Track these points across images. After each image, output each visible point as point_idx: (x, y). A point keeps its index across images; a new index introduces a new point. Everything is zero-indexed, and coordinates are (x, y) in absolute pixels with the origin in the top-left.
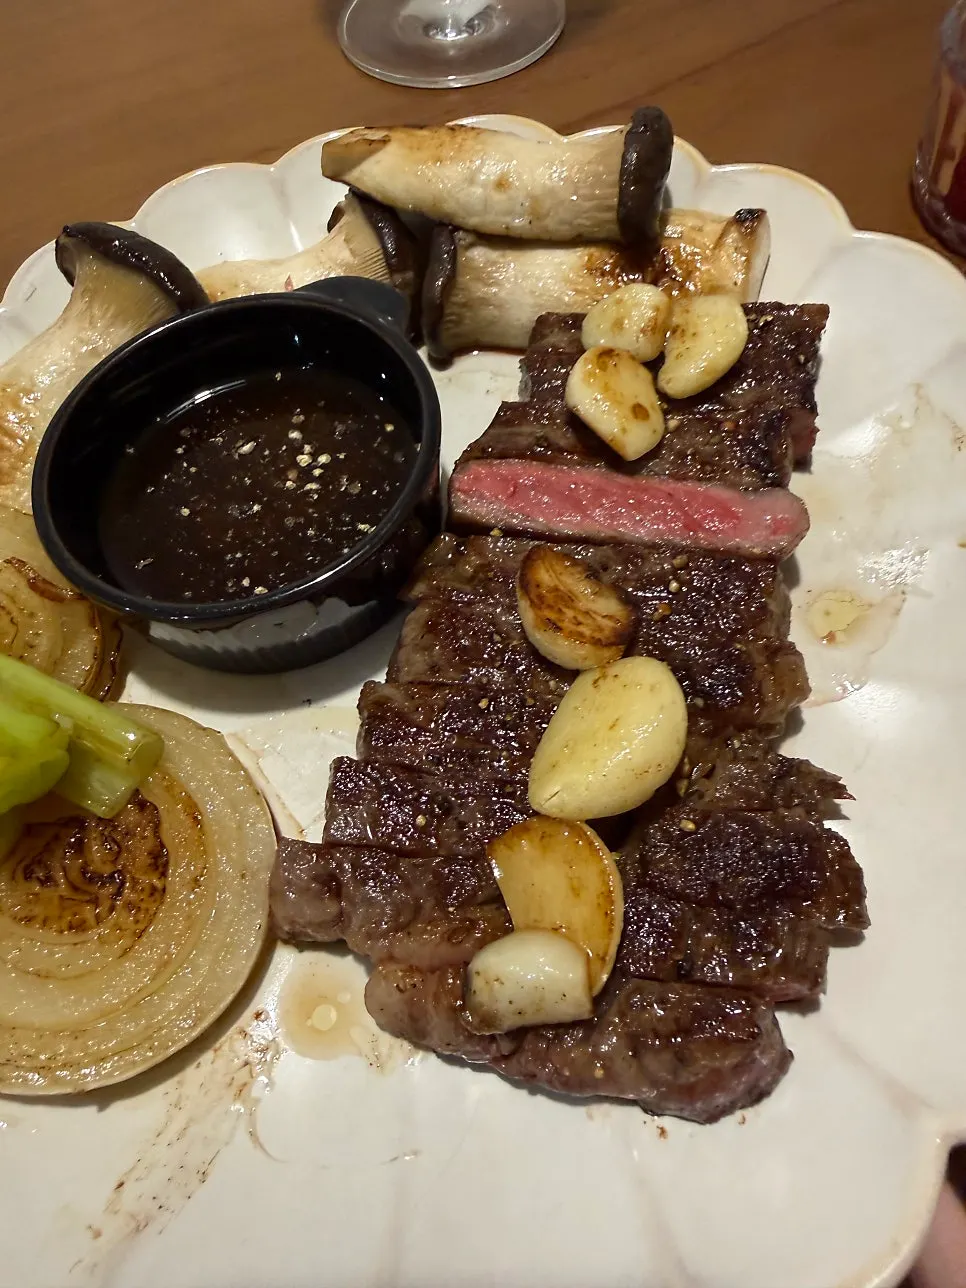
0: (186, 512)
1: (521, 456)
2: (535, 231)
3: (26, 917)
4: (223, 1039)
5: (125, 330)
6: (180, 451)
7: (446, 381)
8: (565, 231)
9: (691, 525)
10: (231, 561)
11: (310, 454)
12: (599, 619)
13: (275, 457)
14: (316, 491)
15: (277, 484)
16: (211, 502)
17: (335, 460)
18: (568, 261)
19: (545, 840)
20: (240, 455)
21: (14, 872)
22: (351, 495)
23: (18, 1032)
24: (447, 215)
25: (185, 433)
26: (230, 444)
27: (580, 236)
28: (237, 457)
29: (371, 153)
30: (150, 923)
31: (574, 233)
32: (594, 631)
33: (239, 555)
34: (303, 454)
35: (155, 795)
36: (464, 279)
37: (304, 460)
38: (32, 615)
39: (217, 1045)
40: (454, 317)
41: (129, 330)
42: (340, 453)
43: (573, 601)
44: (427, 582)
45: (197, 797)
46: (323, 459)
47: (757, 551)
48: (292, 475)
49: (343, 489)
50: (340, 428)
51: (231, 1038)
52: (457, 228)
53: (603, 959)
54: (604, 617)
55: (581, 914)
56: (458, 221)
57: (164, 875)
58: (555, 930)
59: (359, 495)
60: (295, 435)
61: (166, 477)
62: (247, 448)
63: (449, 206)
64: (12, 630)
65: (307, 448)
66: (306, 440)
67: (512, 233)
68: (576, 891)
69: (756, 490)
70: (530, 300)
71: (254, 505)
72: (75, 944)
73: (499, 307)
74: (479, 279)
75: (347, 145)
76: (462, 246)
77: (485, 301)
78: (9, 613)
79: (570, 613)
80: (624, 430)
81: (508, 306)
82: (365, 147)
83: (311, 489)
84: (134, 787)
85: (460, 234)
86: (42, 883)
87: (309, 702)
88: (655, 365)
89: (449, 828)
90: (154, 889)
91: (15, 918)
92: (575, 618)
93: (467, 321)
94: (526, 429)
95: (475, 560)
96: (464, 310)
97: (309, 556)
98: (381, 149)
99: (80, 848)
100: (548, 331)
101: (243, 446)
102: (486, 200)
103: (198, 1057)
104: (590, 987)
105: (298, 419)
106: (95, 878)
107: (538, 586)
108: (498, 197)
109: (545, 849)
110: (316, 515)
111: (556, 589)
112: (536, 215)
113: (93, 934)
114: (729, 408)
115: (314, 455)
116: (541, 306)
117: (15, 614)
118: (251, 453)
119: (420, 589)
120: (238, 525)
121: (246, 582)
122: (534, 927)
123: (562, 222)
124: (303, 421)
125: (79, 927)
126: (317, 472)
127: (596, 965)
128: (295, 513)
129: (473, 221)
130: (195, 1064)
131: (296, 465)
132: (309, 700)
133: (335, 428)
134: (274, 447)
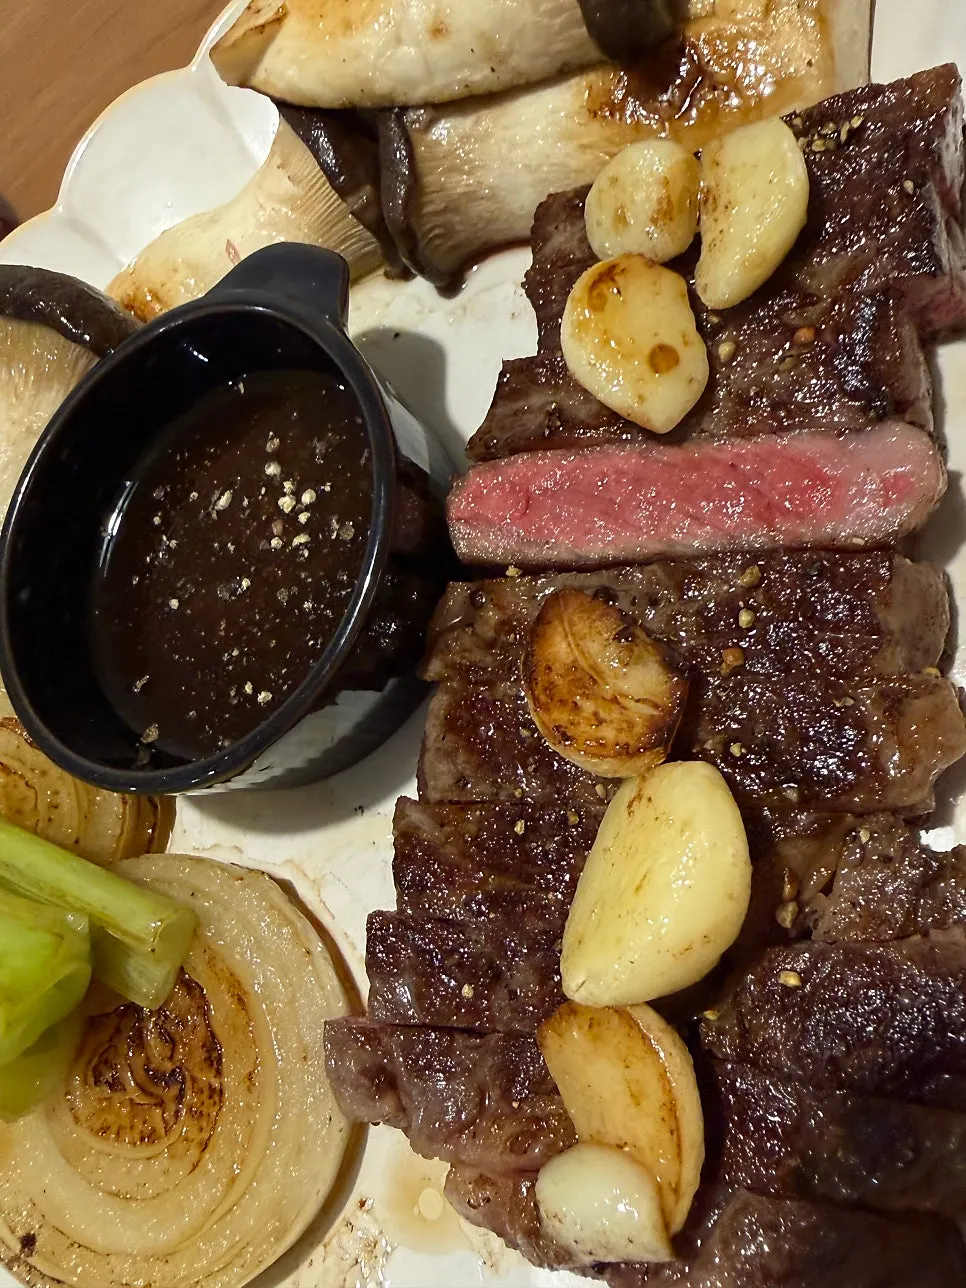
0: (174, 603)
1: (530, 448)
2: (504, 77)
3: (102, 1128)
4: (331, 1232)
5: (53, 393)
6: (157, 520)
7: (460, 311)
8: (543, 65)
9: (766, 512)
10: (229, 662)
11: (293, 493)
12: (631, 704)
13: (255, 506)
14: (305, 545)
15: (262, 545)
16: (197, 585)
17: (321, 495)
18: (561, 102)
19: (595, 1030)
20: (218, 512)
21: (85, 1076)
22: (344, 542)
23: (112, 1259)
24: (383, 97)
25: (158, 494)
26: (206, 501)
27: (565, 64)
28: (214, 516)
29: (271, 38)
30: (214, 1128)
31: (558, 64)
32: (620, 730)
33: (235, 653)
34: (284, 495)
35: (201, 974)
36: (433, 179)
37: (286, 503)
38: (44, 773)
39: (326, 1240)
40: (437, 232)
41: (58, 391)
42: (324, 485)
43: (595, 682)
44: (441, 656)
45: (239, 972)
46: (308, 497)
47: (859, 541)
48: (277, 528)
49: (334, 537)
50: (320, 447)
51: (339, 1231)
52: (405, 109)
53: (676, 1191)
54: (638, 701)
55: (644, 1128)
56: (401, 99)
57: (219, 1073)
58: (620, 1147)
59: (354, 540)
60: (272, 469)
61: (148, 559)
62: (224, 501)
63: (382, 85)
64: (30, 793)
65: (288, 486)
66: (286, 475)
67: (476, 92)
68: (636, 1098)
69: (859, 430)
70: (527, 178)
71: (241, 580)
72: (148, 1159)
73: (492, 197)
74: (453, 169)
75: (234, 45)
76: (418, 130)
77: (470, 196)
78: (22, 777)
79: (588, 707)
80: (641, 398)
81: (503, 194)
82: (255, 40)
83: (301, 544)
84: (178, 965)
85: (412, 115)
86: (111, 1086)
87: (361, 809)
88: (685, 263)
89: (500, 999)
90: (212, 1090)
91: (92, 1130)
92: (596, 714)
93: (458, 228)
94: (536, 400)
95: (493, 615)
96: (449, 216)
97: (309, 640)
98: (277, 32)
99: (139, 1042)
100: (551, 228)
101: (219, 498)
102: (426, 61)
103: (308, 1254)
104: (666, 1225)
105: (272, 445)
106: (157, 1077)
107: (549, 668)
108: (440, 51)
109: (596, 1038)
110: (310, 580)
111: (575, 666)
112: (496, 58)
113: (162, 1146)
114: (808, 299)
115: (297, 494)
116: (543, 181)
117: (29, 775)
118: (230, 506)
119: (435, 668)
120: (229, 610)
121: (248, 688)
122: (598, 1142)
123: (535, 56)
124: (279, 446)
125: (149, 1137)
126: (303, 518)
127: (670, 1198)
128: (286, 582)
129: (420, 93)
130: (307, 1263)
131: (279, 511)
132: (361, 807)
133: (315, 448)
134: (252, 494)
